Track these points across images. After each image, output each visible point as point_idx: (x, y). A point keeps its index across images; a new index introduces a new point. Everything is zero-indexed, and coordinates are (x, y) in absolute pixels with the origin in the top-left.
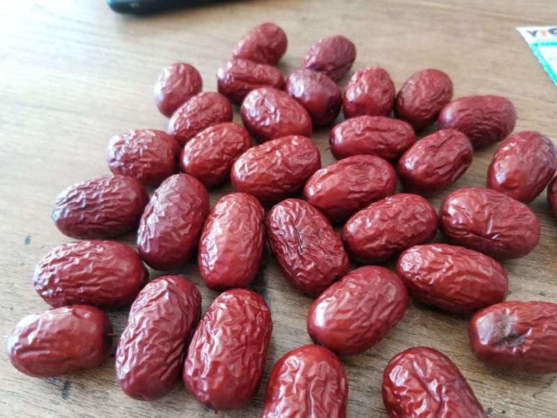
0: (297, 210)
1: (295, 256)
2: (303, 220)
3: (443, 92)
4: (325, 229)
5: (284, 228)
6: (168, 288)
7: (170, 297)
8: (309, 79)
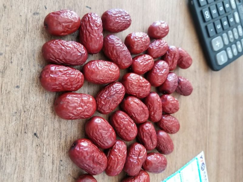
0: (122, 92)
1: (105, 96)
2: (118, 96)
3: (171, 131)
4: (117, 104)
5: (114, 90)
6: (83, 54)
7: (80, 55)
8: (174, 81)
